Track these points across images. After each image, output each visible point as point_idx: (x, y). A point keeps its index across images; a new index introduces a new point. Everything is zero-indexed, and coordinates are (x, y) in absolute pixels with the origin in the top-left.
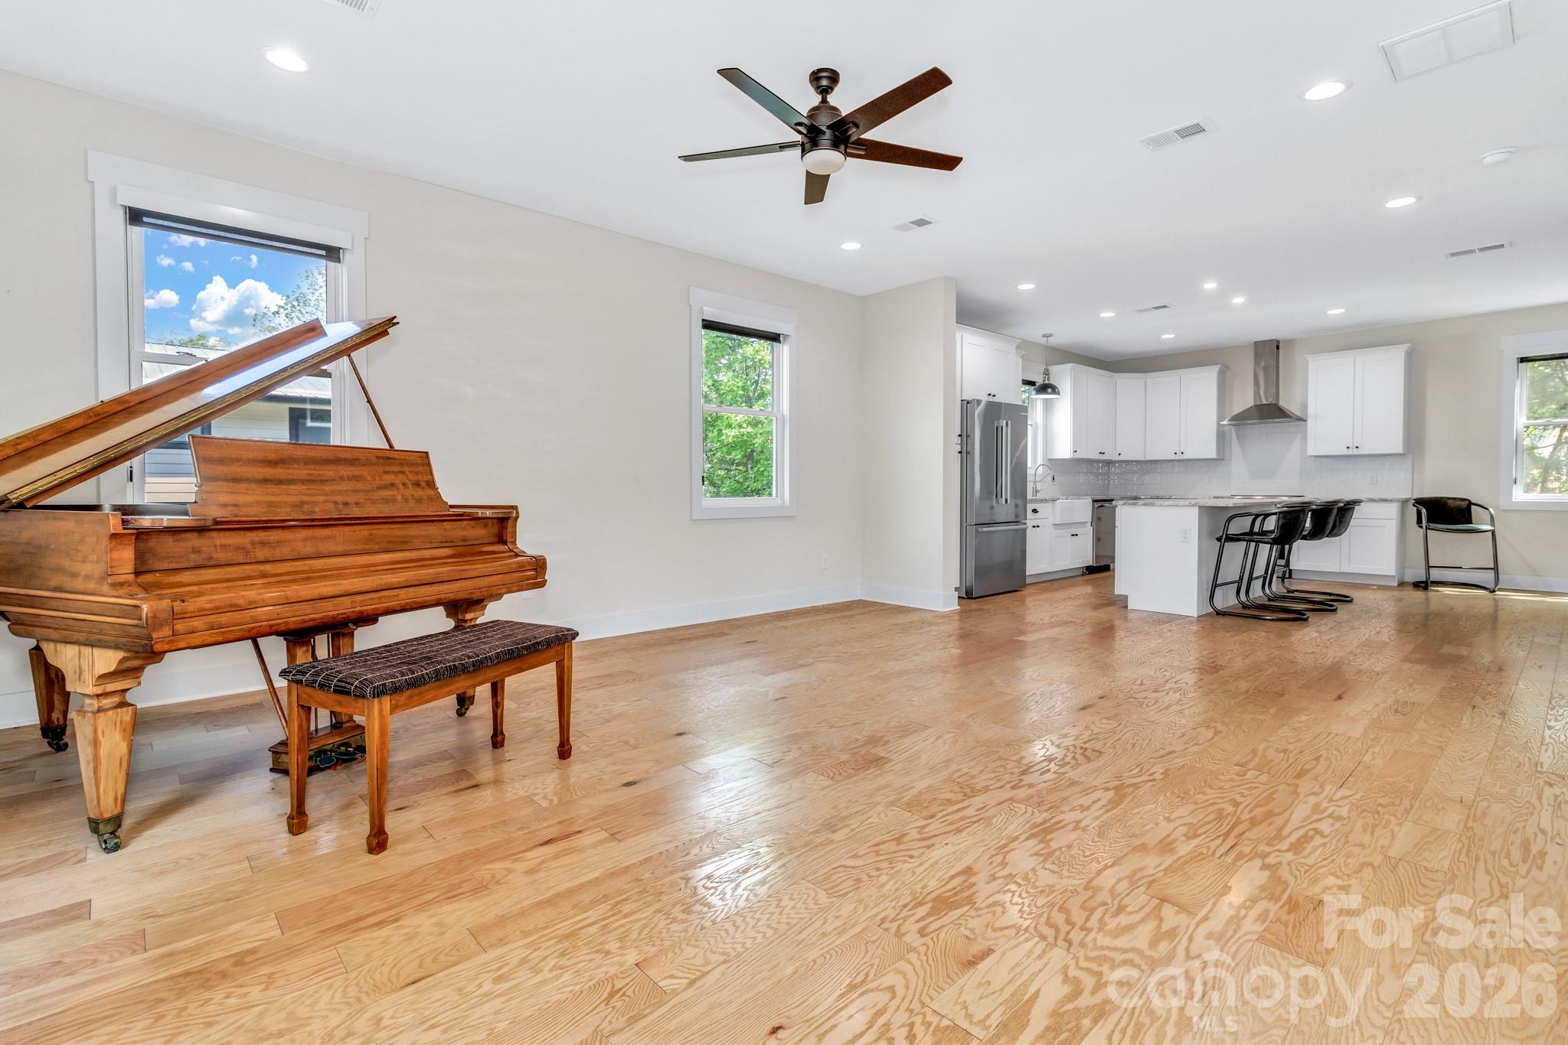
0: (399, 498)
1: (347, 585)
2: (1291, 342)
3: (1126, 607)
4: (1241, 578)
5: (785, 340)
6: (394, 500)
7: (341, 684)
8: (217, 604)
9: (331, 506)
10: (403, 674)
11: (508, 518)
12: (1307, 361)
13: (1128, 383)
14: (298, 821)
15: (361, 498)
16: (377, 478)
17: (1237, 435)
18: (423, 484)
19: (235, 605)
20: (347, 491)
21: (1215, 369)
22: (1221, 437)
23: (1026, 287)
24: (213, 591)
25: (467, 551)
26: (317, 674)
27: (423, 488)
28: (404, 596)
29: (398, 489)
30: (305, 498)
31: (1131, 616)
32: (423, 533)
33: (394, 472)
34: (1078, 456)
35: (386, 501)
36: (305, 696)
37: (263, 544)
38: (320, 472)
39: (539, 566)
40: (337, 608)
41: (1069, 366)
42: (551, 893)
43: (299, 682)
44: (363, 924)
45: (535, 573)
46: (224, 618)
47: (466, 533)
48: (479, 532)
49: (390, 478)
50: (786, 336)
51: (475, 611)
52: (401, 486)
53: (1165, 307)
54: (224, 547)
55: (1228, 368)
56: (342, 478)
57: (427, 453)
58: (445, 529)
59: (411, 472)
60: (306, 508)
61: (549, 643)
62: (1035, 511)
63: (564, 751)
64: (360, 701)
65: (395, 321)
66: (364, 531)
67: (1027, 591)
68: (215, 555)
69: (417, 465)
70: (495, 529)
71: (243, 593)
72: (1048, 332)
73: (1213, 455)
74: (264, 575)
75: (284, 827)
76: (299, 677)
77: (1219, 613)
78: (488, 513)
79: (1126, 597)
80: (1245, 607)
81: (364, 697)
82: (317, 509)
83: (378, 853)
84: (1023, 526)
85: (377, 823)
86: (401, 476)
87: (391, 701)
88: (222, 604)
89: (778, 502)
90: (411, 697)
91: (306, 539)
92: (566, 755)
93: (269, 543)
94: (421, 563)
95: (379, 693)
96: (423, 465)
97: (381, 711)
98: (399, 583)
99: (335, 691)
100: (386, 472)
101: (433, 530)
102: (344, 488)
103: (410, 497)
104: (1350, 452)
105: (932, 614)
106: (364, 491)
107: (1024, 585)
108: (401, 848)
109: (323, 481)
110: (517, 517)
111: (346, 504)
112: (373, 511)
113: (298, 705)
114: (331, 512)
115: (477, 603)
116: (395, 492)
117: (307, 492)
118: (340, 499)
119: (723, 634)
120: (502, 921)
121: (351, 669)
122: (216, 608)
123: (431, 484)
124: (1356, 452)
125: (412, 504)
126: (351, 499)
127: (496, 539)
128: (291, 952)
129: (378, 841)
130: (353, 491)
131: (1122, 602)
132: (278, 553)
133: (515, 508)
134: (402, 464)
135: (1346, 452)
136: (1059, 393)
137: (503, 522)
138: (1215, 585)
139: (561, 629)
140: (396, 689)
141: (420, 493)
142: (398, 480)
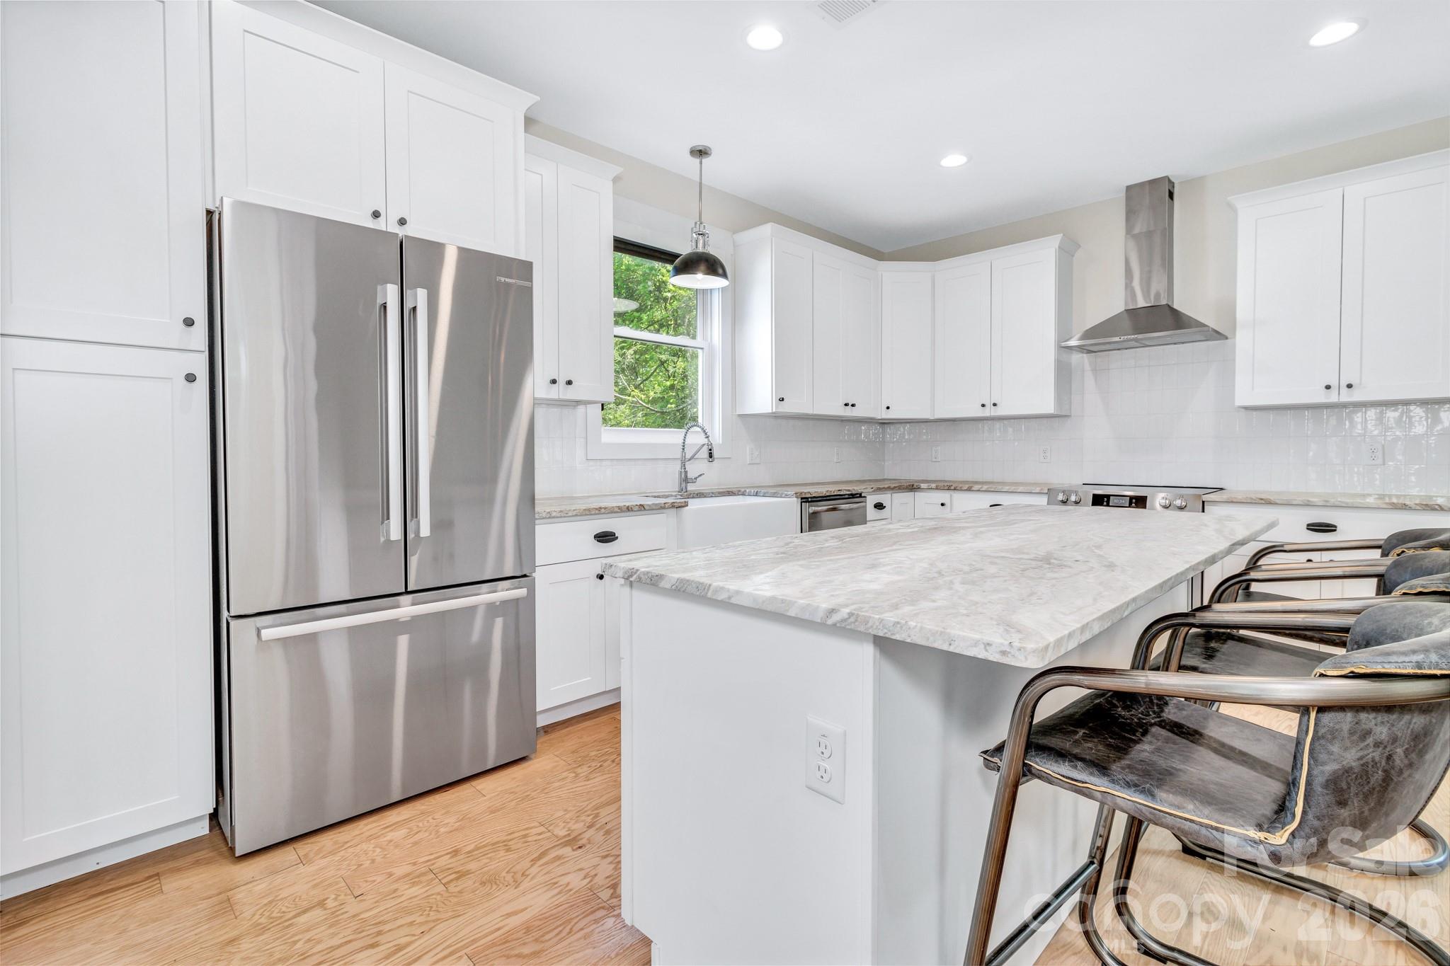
2: (1196, 183)
12: (1235, 211)
17: (1095, 371)
22: (1064, 374)
41: (771, 231)
73: (1049, 408)
104: (1333, 397)
124: (1346, 396)
135: (1322, 397)
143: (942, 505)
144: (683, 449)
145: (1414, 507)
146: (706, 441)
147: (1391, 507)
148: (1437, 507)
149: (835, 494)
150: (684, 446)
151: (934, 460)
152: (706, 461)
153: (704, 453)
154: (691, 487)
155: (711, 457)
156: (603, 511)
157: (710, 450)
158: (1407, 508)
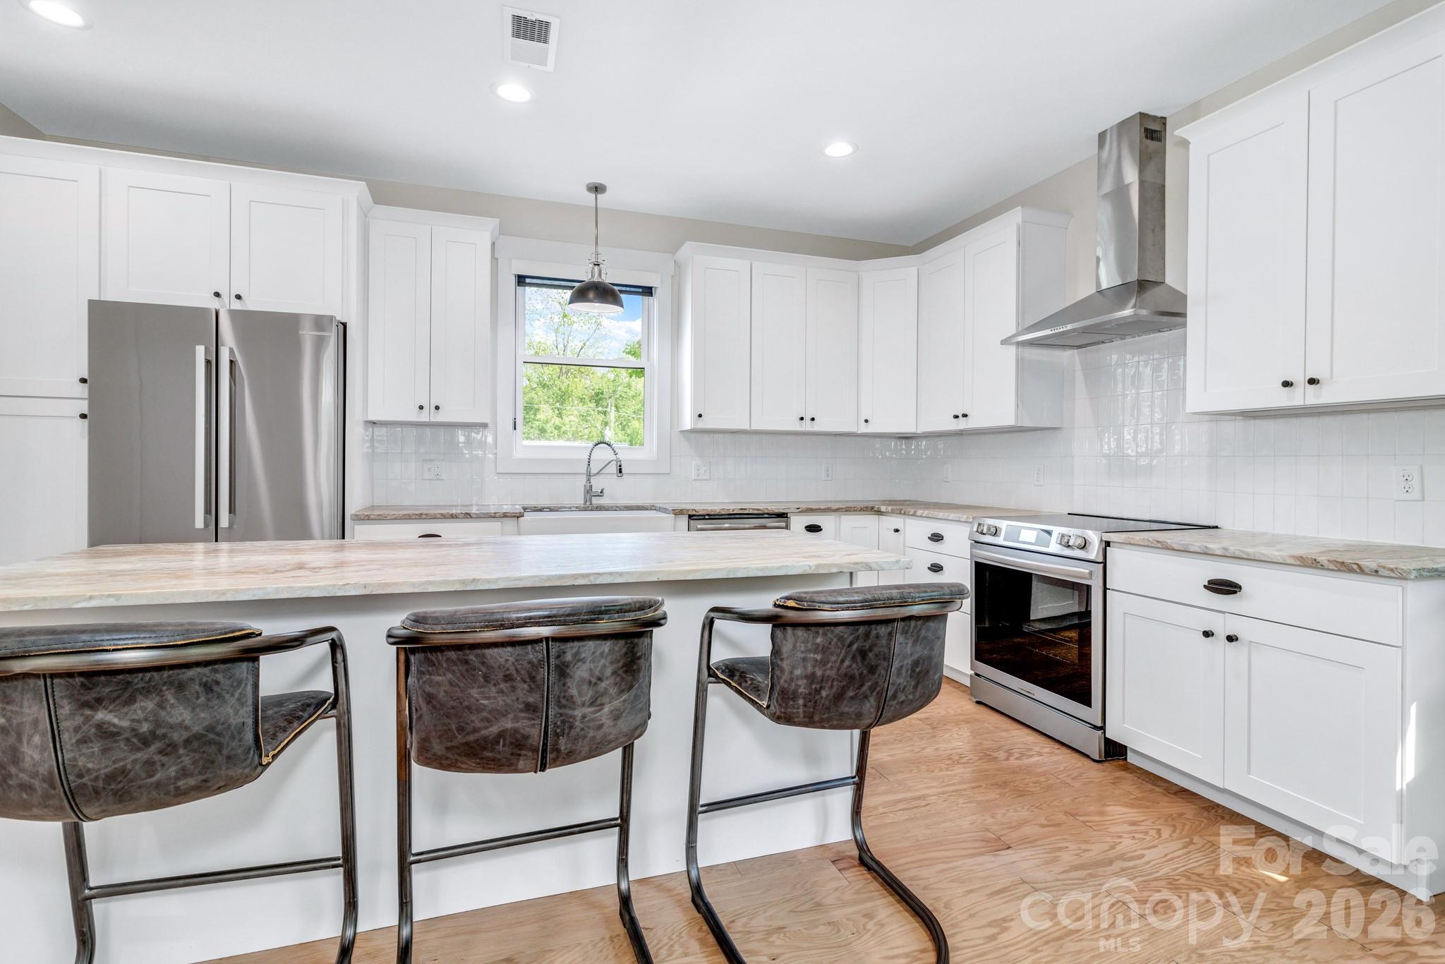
124: (1312, 397)
143: (897, 531)
144: (589, 465)
145: (1326, 564)
146: (614, 457)
147: (1298, 563)
148: (1355, 567)
149: (735, 512)
150: (589, 462)
151: (945, 479)
152: (615, 476)
153: (613, 468)
154: (596, 501)
155: (620, 472)
156: (424, 516)
157: (620, 466)
158: (1319, 566)
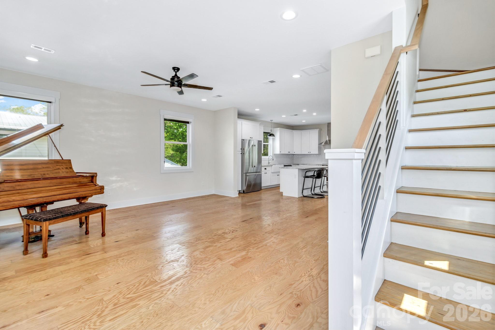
0: (61, 172)
1: (41, 195)
3: (282, 195)
4: (312, 187)
5: (190, 123)
6: (59, 172)
7: (36, 219)
8: (4, 200)
9: (40, 175)
10: (53, 216)
11: (94, 176)
13: (296, 133)
14: (26, 252)
15: (49, 172)
16: (54, 167)
17: (324, 148)
18: (69, 168)
19: (9, 201)
20: (45, 171)
21: (318, 130)
22: (320, 148)
23: (257, 110)
24: (4, 197)
25: (81, 185)
26: (31, 216)
27: (68, 169)
28: (58, 197)
29: (60, 170)
30: (32, 173)
31: (284, 197)
32: (67, 181)
33: (59, 165)
34: (281, 153)
35: (56, 173)
36: (28, 222)
37: (19, 185)
38: (37, 166)
39: (102, 188)
40: (38, 201)
41: (279, 128)
42: (84, 264)
43: (26, 218)
44: (36, 271)
45: (101, 190)
46: (6, 204)
47: (80, 180)
48: (85, 180)
49: (58, 167)
50: (190, 122)
51: (85, 200)
52: (62, 169)
53: (297, 115)
54: (7, 186)
55: (322, 130)
56: (43, 168)
57: (70, 160)
58: (74, 180)
59: (65, 165)
60: (32, 176)
61: (98, 208)
62: (265, 169)
63: (103, 235)
64: (41, 222)
65: (63, 125)
66: (49, 181)
67: (262, 191)
68: (5, 189)
69: (67, 163)
70: (90, 179)
71: (11, 198)
72: (272, 120)
73: (317, 153)
74: (19, 193)
75: (22, 253)
76: (26, 217)
77: (304, 196)
78: (88, 175)
79: (283, 192)
80: (313, 194)
81: (41, 221)
82: (35, 176)
83: (45, 258)
84: (261, 173)
85: (45, 251)
86: (62, 166)
87: (49, 222)
88: (5, 200)
89: (189, 168)
90: (55, 222)
91: (31, 184)
92: (104, 236)
93: (21, 185)
94: (65, 189)
95: (45, 220)
96: (69, 163)
97: (46, 225)
98: (57, 194)
99: (35, 220)
100: (57, 166)
101: (70, 180)
102: (44, 170)
103: (64, 172)
105: (230, 198)
106: (50, 171)
107: (261, 189)
108: (50, 257)
109: (37, 169)
110: (96, 176)
111: (44, 174)
112: (52, 176)
113: (26, 224)
114: (40, 176)
115: (85, 198)
116: (59, 171)
117: (33, 172)
118: (42, 173)
119: (168, 204)
120: (70, 269)
121: (40, 215)
122: (4, 202)
123: (71, 168)
125: (65, 173)
126: (46, 173)
127: (91, 181)
128: (17, 277)
129: (45, 255)
130: (46, 171)
131: (281, 194)
132: (23, 188)
133: (96, 173)
134: (62, 163)
136: (275, 136)
137: (93, 177)
138: (303, 189)
139: (102, 205)
140: (50, 219)
141: (67, 170)
142: (61, 167)
153: (272, 159)
